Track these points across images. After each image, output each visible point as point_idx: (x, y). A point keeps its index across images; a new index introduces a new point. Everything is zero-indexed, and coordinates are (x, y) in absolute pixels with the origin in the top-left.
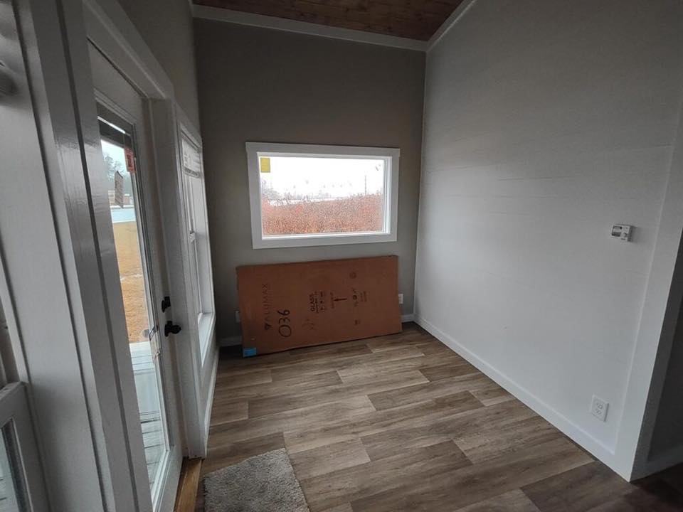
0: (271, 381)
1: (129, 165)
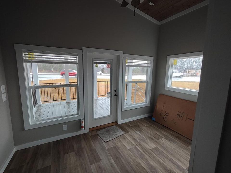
0: (146, 126)
1: (108, 67)
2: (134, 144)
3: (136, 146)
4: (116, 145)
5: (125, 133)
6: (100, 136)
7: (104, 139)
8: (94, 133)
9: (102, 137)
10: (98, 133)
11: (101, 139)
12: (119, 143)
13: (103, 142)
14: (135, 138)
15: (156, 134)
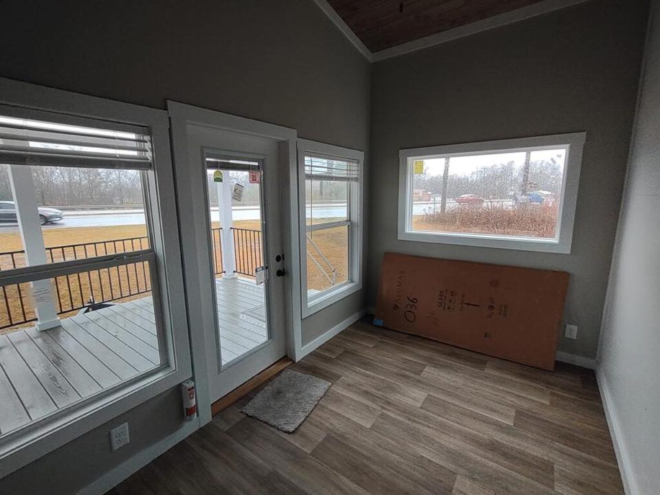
0: (371, 346)
1: (253, 180)
2: (375, 409)
3: (384, 411)
4: (328, 429)
5: (330, 384)
6: (262, 419)
7: (281, 423)
8: (235, 416)
9: (272, 422)
10: (249, 409)
11: (272, 429)
12: (335, 422)
13: (285, 436)
14: (365, 389)
15: (406, 361)
